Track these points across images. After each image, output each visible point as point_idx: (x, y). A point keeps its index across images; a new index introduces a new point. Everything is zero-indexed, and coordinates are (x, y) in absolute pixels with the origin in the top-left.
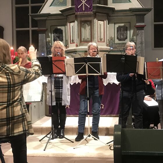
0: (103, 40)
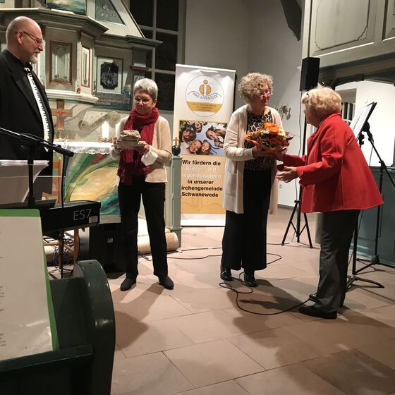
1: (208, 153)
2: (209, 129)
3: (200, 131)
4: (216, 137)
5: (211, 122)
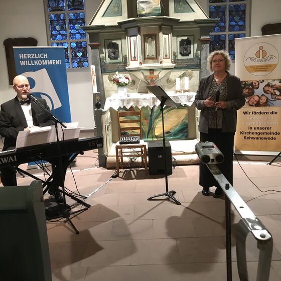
0: (168, 56)
4: (272, 91)
5: (267, 80)
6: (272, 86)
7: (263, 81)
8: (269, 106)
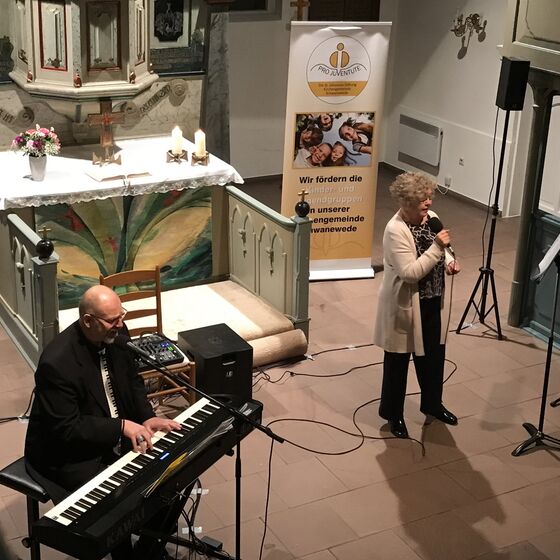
1: (342, 162)
2: (345, 124)
3: (329, 129)
5: (348, 112)
6: (356, 126)
7: (340, 114)
8: (348, 164)
